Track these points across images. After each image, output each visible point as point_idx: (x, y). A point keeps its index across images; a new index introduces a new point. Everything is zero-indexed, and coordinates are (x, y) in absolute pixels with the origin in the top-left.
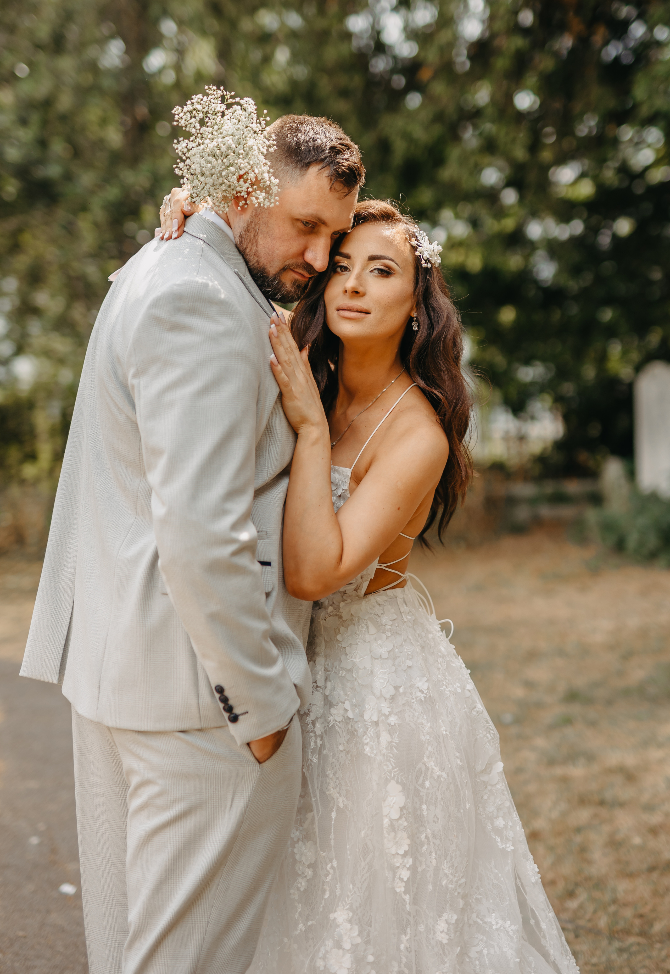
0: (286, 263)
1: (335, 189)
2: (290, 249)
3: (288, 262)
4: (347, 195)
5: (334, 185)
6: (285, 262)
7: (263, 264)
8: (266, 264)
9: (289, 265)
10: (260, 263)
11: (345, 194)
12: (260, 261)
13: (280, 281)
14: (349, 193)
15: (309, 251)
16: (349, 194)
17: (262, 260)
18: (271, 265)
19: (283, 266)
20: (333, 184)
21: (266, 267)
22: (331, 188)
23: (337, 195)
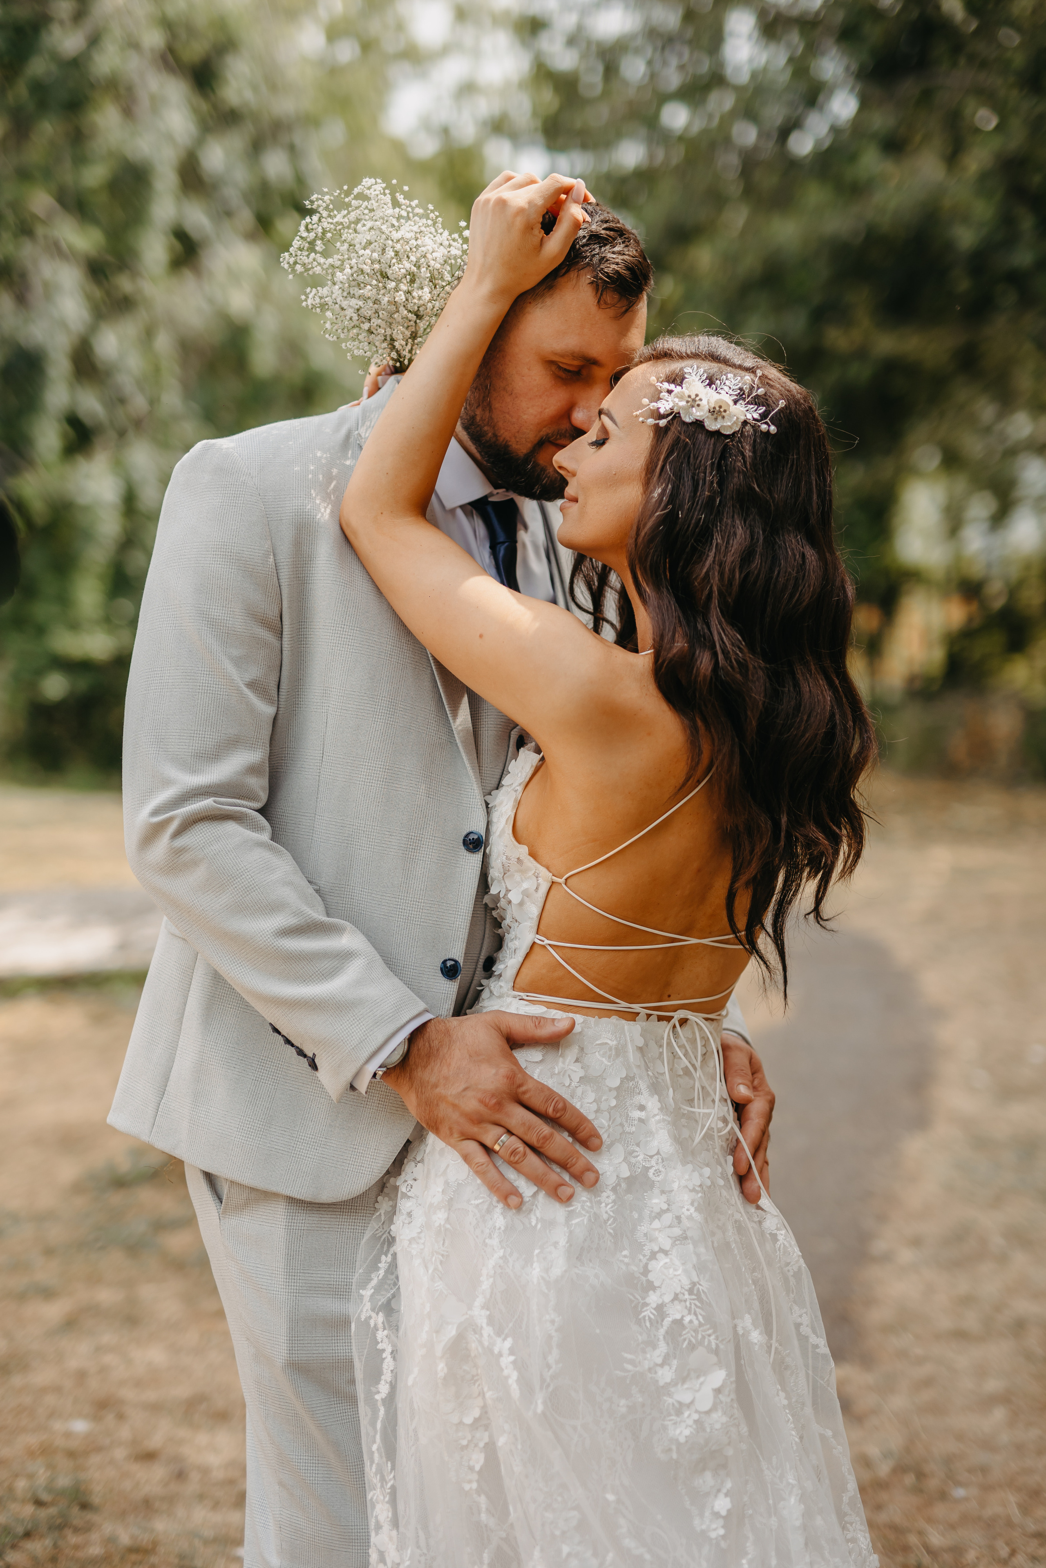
0: (542, 433)
1: (606, 303)
2: (545, 409)
3: (544, 432)
4: (626, 311)
5: (604, 296)
6: (540, 431)
7: (504, 439)
8: (509, 439)
9: (547, 434)
10: (499, 438)
11: (624, 309)
12: (499, 434)
13: (536, 465)
14: (630, 307)
15: (577, 409)
16: (630, 309)
17: (502, 432)
18: (517, 440)
19: (537, 439)
20: (601, 294)
21: (510, 443)
22: (599, 302)
23: (611, 312)
